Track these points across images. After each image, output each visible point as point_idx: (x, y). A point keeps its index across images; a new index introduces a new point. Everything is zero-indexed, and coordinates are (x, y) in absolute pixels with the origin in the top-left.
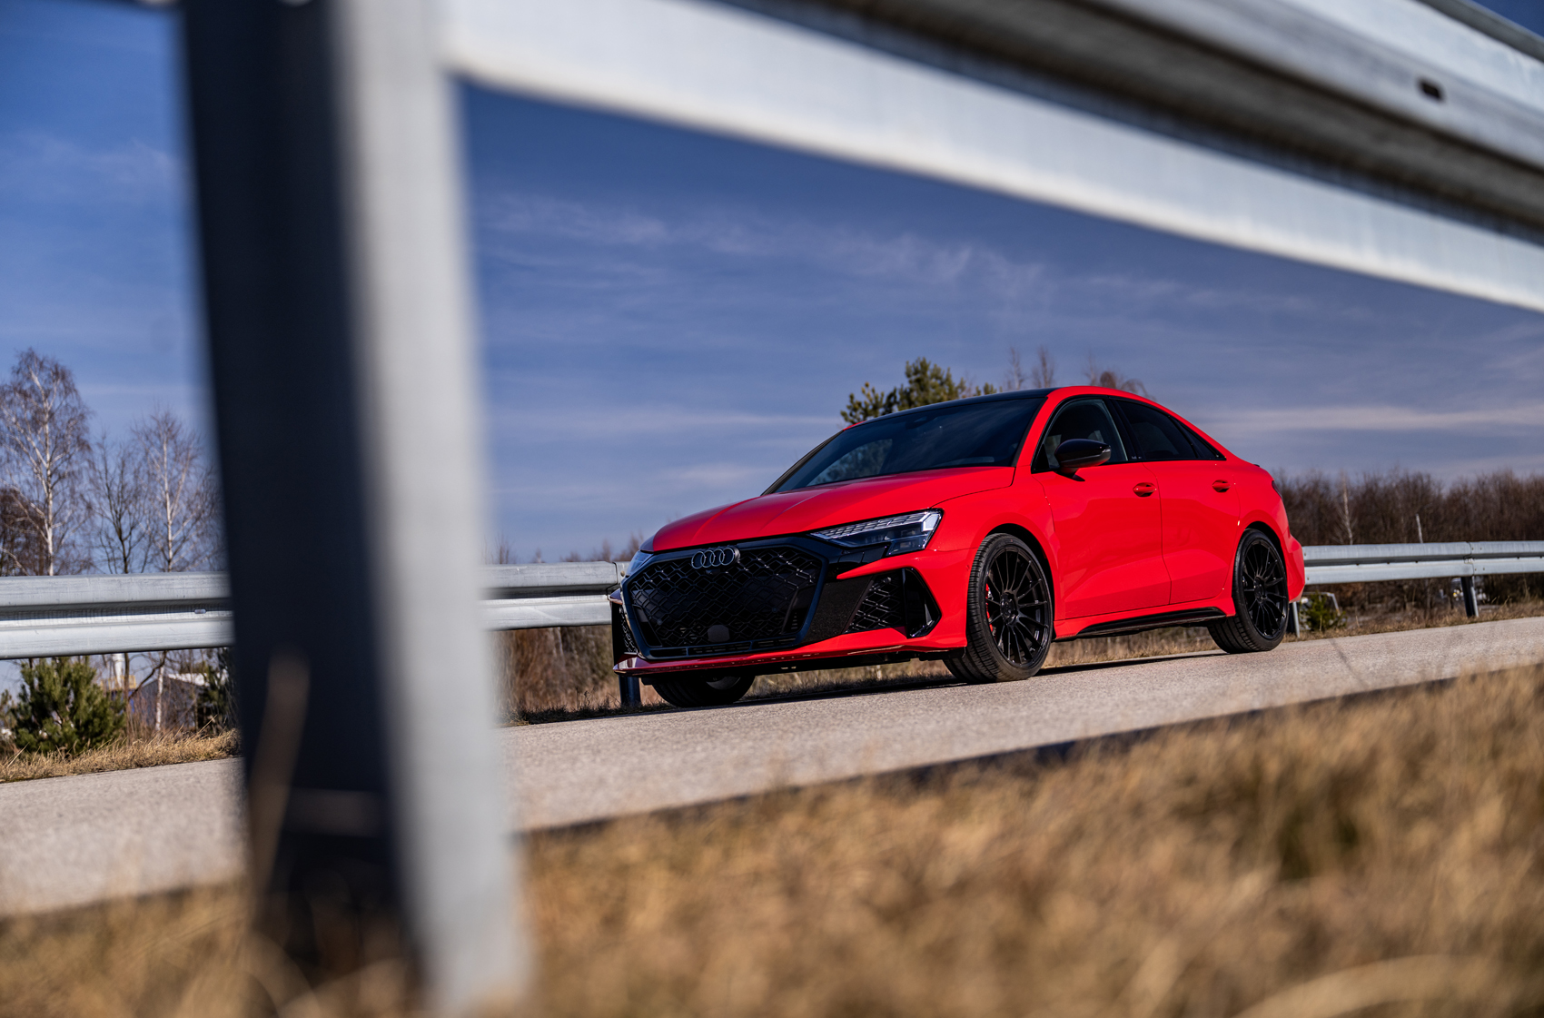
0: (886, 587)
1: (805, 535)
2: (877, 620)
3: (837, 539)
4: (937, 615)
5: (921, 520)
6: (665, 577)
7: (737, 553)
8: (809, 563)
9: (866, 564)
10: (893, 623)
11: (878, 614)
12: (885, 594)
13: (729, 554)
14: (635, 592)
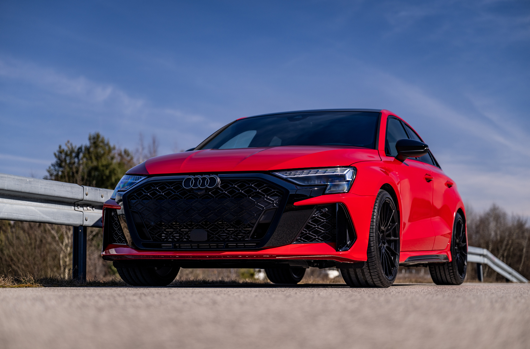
0: (324, 215)
1: (269, 173)
2: (315, 236)
3: (290, 178)
4: (353, 238)
5: (345, 173)
6: (160, 192)
7: (219, 180)
8: (274, 192)
9: (312, 197)
10: (325, 239)
11: (317, 232)
12: (324, 220)
13: (213, 181)
14: (134, 201)
